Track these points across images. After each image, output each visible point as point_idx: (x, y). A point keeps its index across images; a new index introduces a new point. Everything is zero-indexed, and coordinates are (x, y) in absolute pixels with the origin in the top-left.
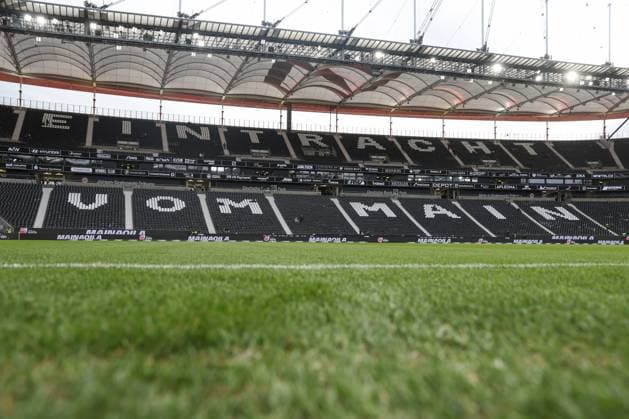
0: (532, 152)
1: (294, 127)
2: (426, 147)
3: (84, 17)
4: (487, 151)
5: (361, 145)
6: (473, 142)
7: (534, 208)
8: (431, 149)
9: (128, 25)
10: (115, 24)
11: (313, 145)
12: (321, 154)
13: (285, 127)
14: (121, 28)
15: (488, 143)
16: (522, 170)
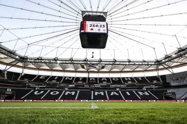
0: (140, 79)
1: (90, 77)
2: (116, 79)
3: (38, 59)
4: (130, 79)
5: (102, 80)
6: (127, 78)
7: (139, 92)
8: (117, 80)
9: (46, 60)
10: (43, 60)
11: (92, 80)
12: (94, 82)
13: (88, 77)
14: (44, 60)
15: (130, 78)
16: (137, 83)
